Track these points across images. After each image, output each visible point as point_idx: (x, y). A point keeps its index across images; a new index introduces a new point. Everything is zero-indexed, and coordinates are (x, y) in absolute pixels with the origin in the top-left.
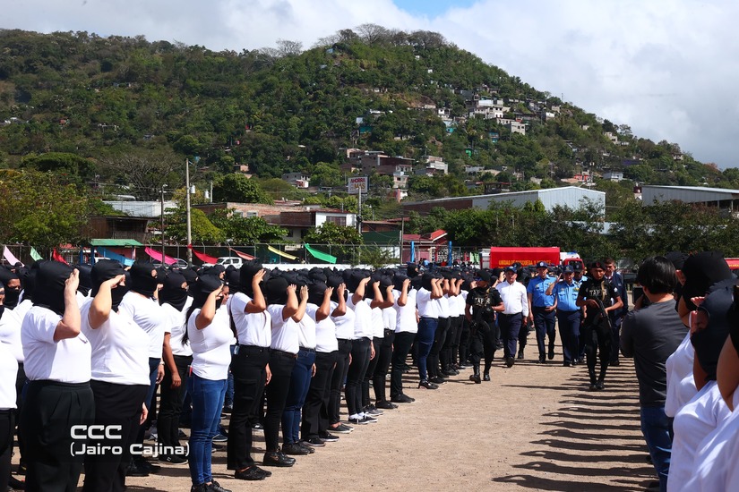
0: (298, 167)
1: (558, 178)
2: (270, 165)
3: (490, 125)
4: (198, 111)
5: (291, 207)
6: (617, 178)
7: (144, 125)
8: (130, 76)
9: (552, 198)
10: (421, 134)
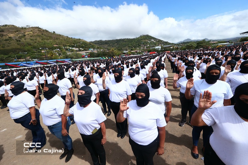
0: (138, 47)
1: (158, 45)
2: (135, 47)
3: (153, 42)
4: (130, 43)
5: (136, 50)
6: (163, 45)
7: (126, 45)
8: (125, 42)
9: (157, 47)
10: (147, 43)
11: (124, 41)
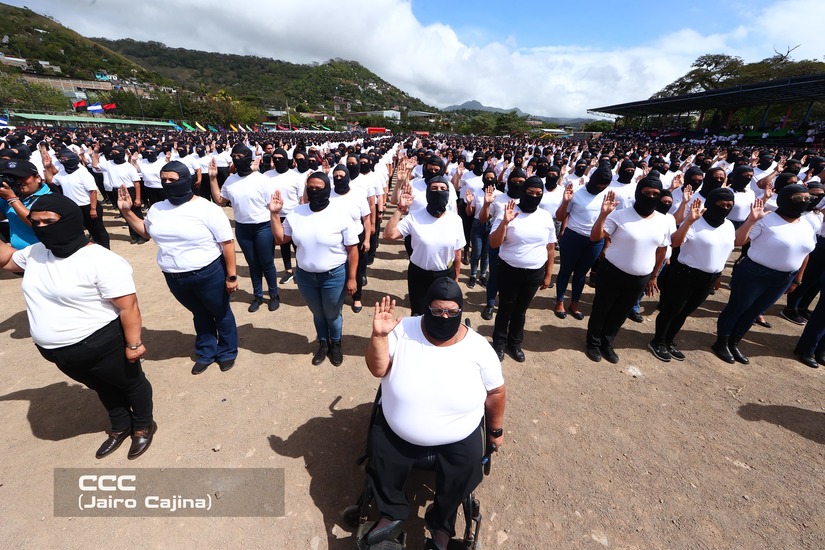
0: (321, 102)
3: (373, 91)
4: (291, 83)
7: (276, 87)
9: (387, 114)
11: (267, 68)
